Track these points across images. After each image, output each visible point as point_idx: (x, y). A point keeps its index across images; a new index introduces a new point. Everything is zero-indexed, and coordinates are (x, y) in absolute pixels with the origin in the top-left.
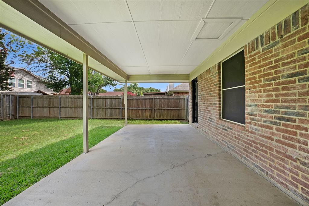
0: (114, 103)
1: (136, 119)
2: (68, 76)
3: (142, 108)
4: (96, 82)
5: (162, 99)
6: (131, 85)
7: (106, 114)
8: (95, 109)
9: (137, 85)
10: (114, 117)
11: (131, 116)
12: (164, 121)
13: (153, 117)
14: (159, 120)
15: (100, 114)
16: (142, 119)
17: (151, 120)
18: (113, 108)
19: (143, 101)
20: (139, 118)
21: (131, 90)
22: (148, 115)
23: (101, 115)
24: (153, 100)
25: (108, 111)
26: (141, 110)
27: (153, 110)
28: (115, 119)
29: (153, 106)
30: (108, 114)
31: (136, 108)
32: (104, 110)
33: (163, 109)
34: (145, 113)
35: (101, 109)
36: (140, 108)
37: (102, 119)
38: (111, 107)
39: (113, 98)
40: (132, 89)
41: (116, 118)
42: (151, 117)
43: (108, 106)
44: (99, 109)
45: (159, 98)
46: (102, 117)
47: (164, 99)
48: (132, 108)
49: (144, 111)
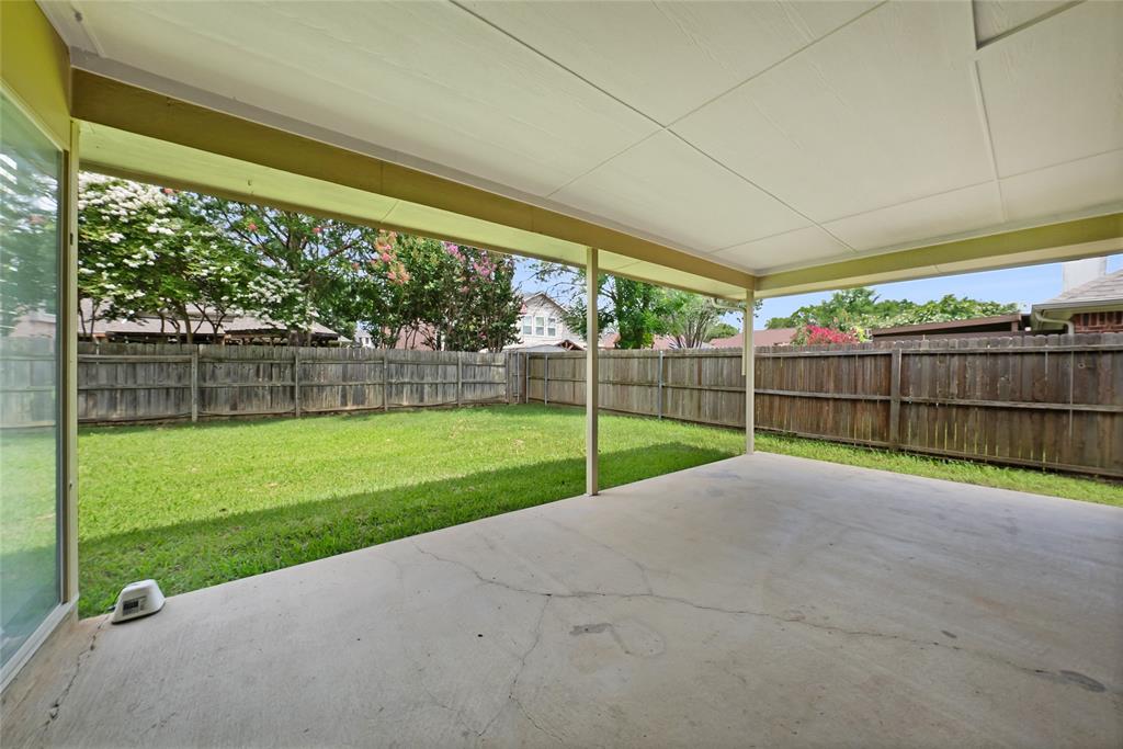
0: (725, 372)
1: (810, 439)
2: (613, 298)
3: (837, 396)
4: (681, 305)
5: (953, 355)
6: (837, 296)
7: (699, 408)
8: (670, 391)
9: (870, 294)
10: (726, 421)
11: (789, 423)
12: (953, 466)
13: (891, 438)
14: (925, 456)
15: (683, 405)
16: (836, 442)
17: (883, 449)
18: (723, 388)
19: (844, 364)
20: (825, 437)
21: (836, 320)
22: (867, 426)
23: (687, 412)
24: (898, 361)
25: (708, 397)
26: (831, 403)
27: (895, 408)
28: (727, 427)
29: (895, 391)
30: (707, 409)
31: (808, 394)
32: (696, 393)
33: (959, 406)
34: (853, 419)
35: (687, 392)
36: (829, 395)
37: (688, 422)
38: (717, 385)
39: (722, 354)
40: (843, 313)
41: (731, 424)
42: (882, 439)
43: (706, 383)
44: (681, 391)
45: (933, 350)
46: (688, 417)
47: (964, 355)
48: (792, 393)
49: (846, 408)
